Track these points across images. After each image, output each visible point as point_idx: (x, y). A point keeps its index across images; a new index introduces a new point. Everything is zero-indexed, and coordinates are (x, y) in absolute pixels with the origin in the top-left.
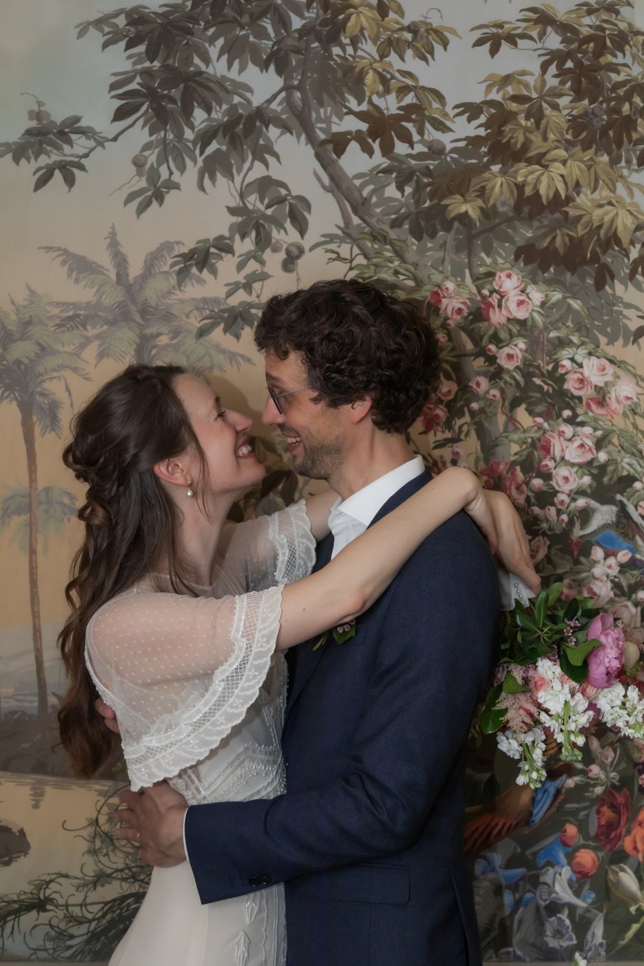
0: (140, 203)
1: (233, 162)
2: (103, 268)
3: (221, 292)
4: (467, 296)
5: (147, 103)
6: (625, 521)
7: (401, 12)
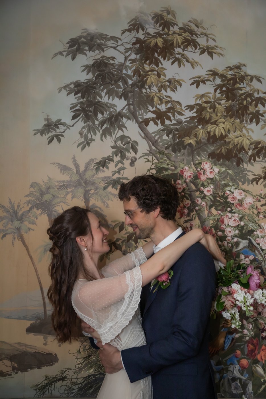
0: (82, 147)
1: (112, 131)
2: (71, 168)
3: (110, 174)
4: (193, 171)
5: (83, 113)
6: (251, 245)
7: (165, 75)
